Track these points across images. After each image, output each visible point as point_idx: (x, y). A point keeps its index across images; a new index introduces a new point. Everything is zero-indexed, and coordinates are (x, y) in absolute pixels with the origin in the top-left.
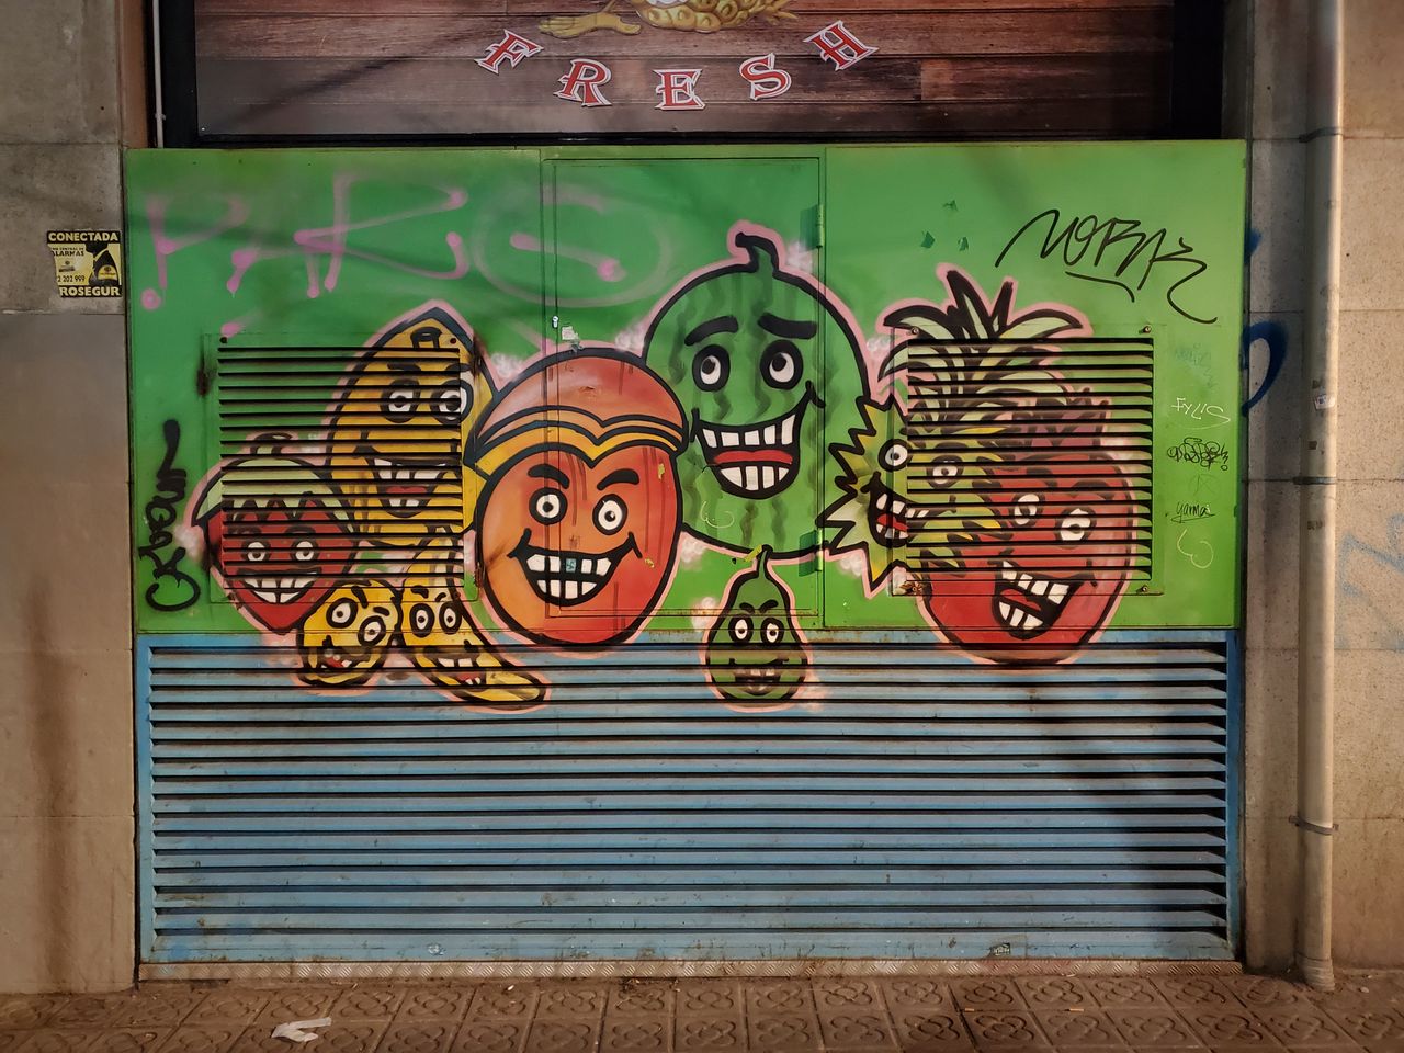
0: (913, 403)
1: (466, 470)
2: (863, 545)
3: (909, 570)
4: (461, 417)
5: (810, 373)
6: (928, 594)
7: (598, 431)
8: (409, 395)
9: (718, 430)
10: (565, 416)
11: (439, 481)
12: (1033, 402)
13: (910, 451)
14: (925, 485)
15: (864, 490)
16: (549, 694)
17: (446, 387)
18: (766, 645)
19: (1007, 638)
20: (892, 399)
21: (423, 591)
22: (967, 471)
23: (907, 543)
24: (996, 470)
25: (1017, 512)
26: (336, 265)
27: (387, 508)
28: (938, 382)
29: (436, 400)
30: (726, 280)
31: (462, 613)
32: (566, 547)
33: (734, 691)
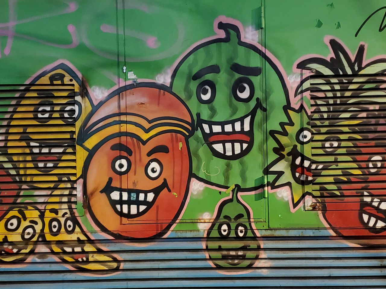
0: (313, 109)
1: (78, 147)
2: (289, 184)
3: (314, 197)
4: (75, 120)
5: (258, 94)
6: (324, 210)
7: (147, 126)
8: (48, 108)
9: (211, 124)
10: (130, 118)
11: (64, 153)
12: (377, 107)
13: (313, 134)
14: (321, 151)
15: (289, 154)
16: (122, 266)
17: (68, 104)
18: (238, 238)
19: (367, 233)
20: (302, 107)
21: (55, 211)
22: (343, 144)
23: (312, 182)
24: (359, 143)
25: (371, 165)
26: (10, 42)
27: (37, 168)
28: (326, 98)
29: (62, 111)
30: (213, 46)
31: (76, 223)
32: (131, 187)
33: (221, 263)
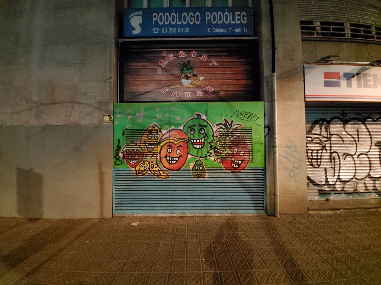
0: (220, 136)
1: (158, 146)
2: (214, 156)
3: (220, 159)
4: (158, 138)
5: (206, 132)
6: (222, 163)
7: (177, 140)
8: (151, 135)
9: (193, 140)
10: (172, 138)
11: (155, 147)
12: (236, 136)
13: (220, 143)
14: (222, 147)
15: (214, 148)
16: (170, 177)
17: (156, 134)
18: (200, 170)
19: (233, 169)
20: (217, 136)
21: (152, 162)
22: (227, 146)
23: (219, 155)
24: (231, 146)
25: (234, 151)
26: (141, 118)
27: (148, 151)
28: (223, 134)
29: (155, 136)
30: (194, 119)
31: (158, 165)
32: (172, 156)
33: (196, 176)
